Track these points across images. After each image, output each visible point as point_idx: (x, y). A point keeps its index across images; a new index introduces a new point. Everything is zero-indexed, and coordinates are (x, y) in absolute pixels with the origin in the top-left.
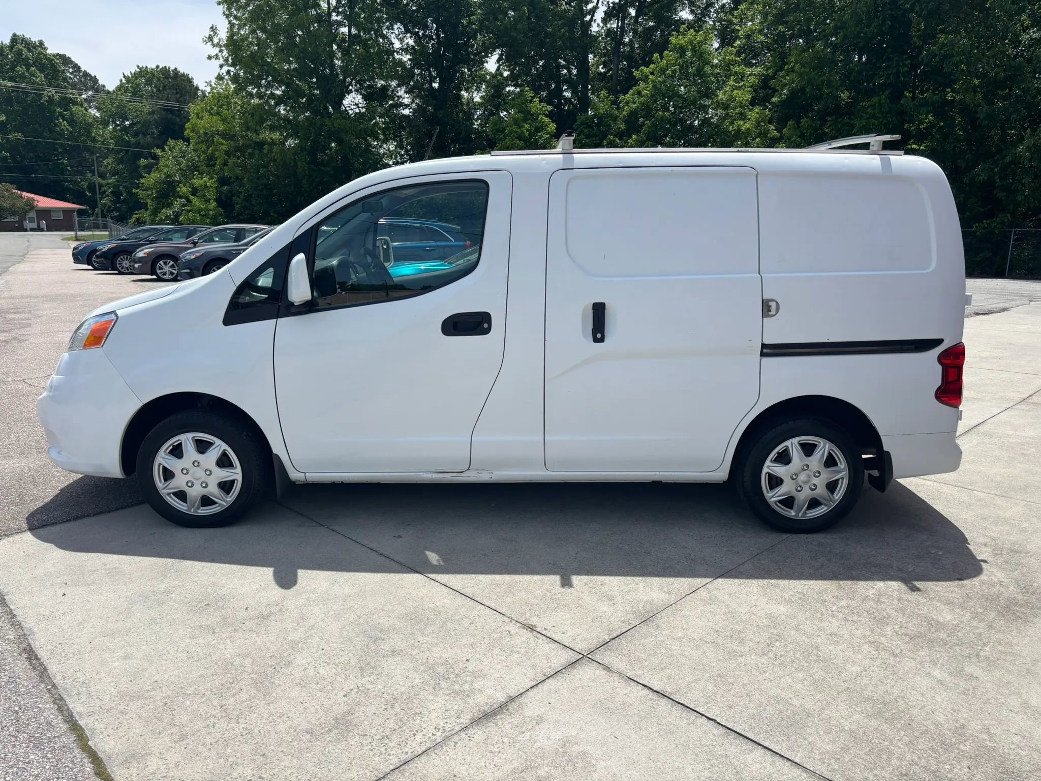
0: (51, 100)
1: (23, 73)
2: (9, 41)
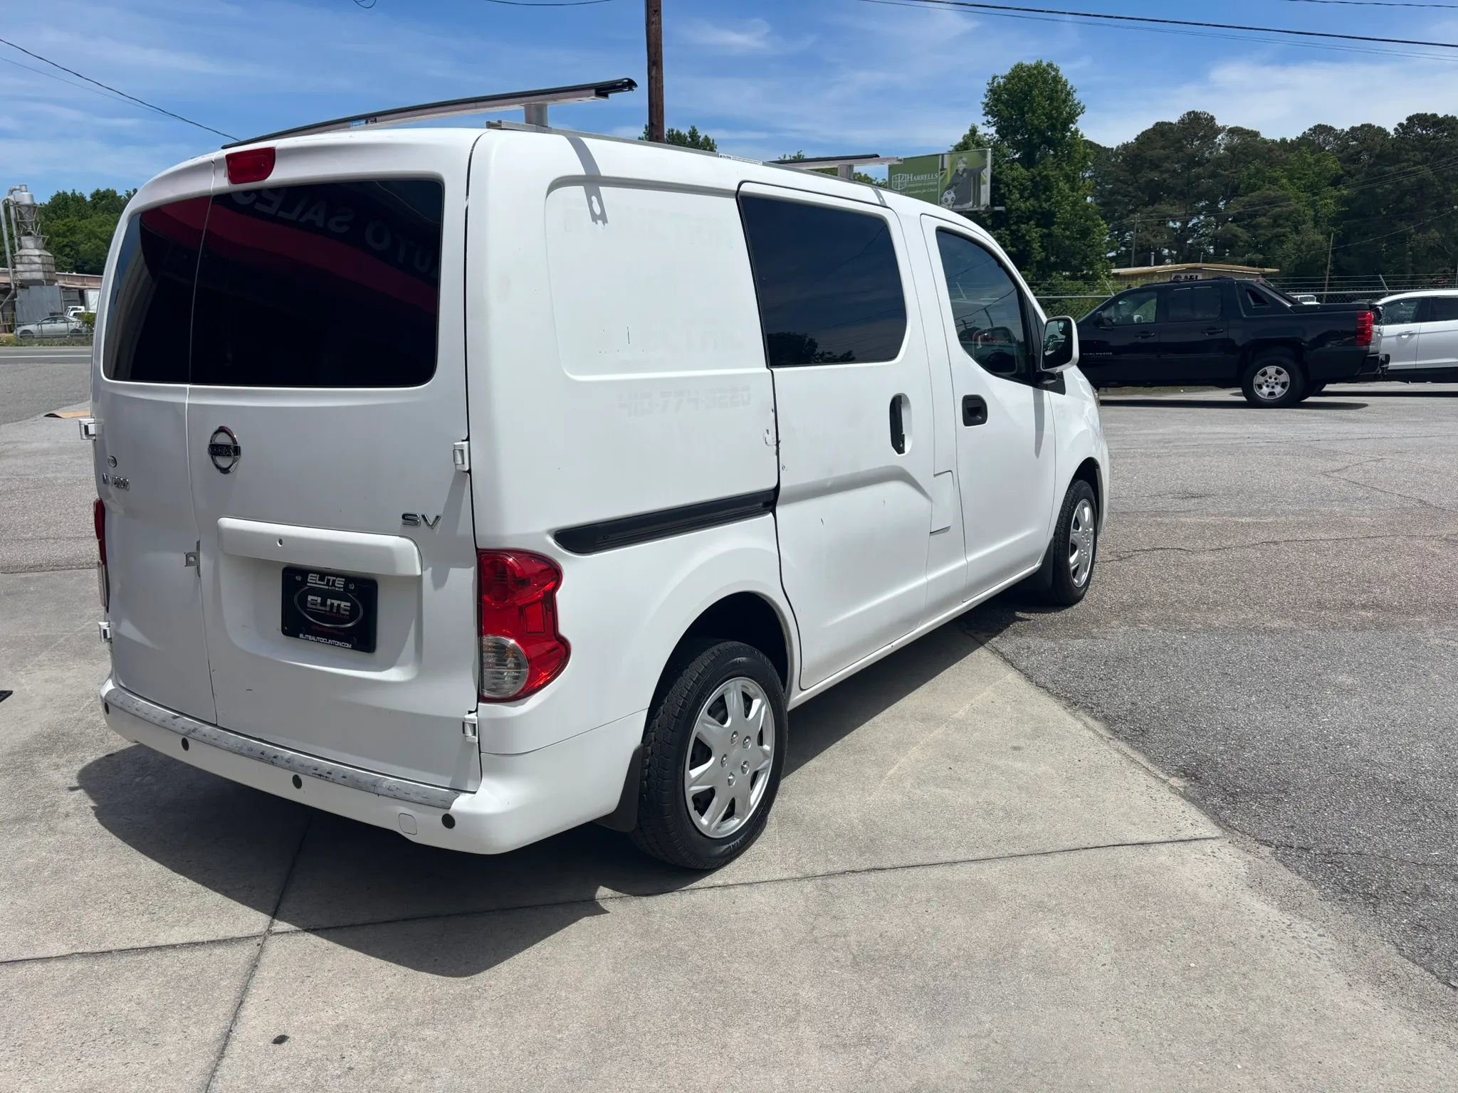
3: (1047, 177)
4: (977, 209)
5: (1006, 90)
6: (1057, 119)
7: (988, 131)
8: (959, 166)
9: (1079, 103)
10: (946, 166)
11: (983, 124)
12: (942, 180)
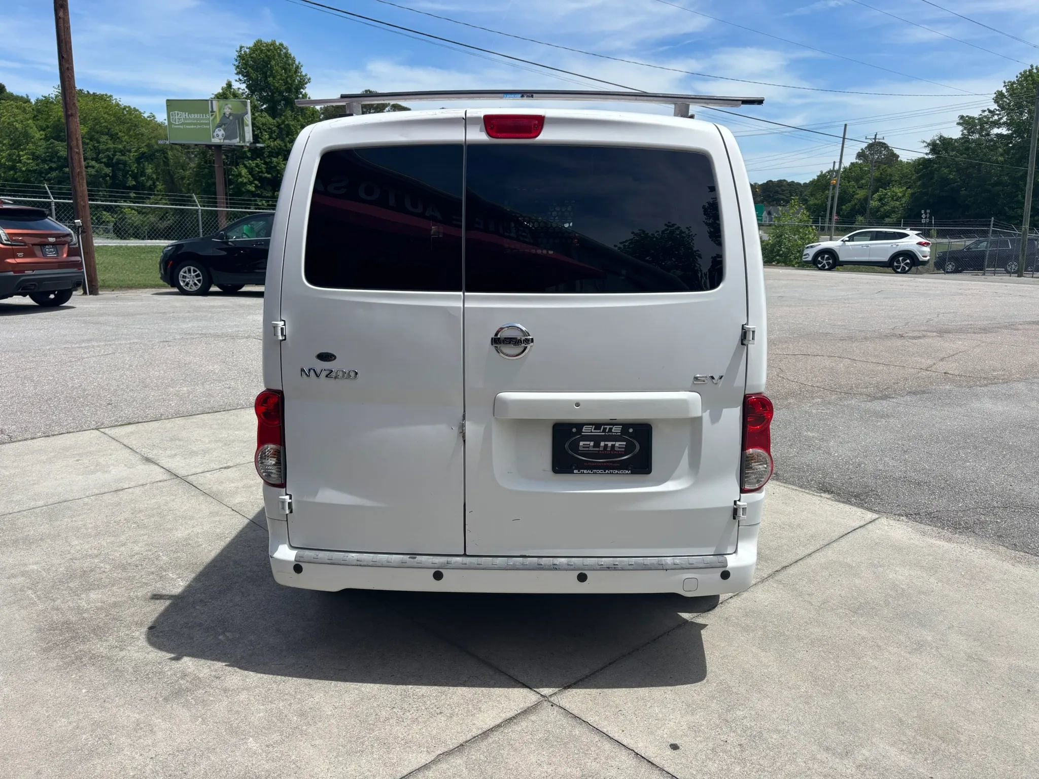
3: (288, 125)
4: (243, 144)
5: (252, 58)
6: (291, 84)
7: (240, 86)
8: (226, 110)
9: (306, 75)
10: (215, 109)
11: (236, 81)
12: (213, 120)
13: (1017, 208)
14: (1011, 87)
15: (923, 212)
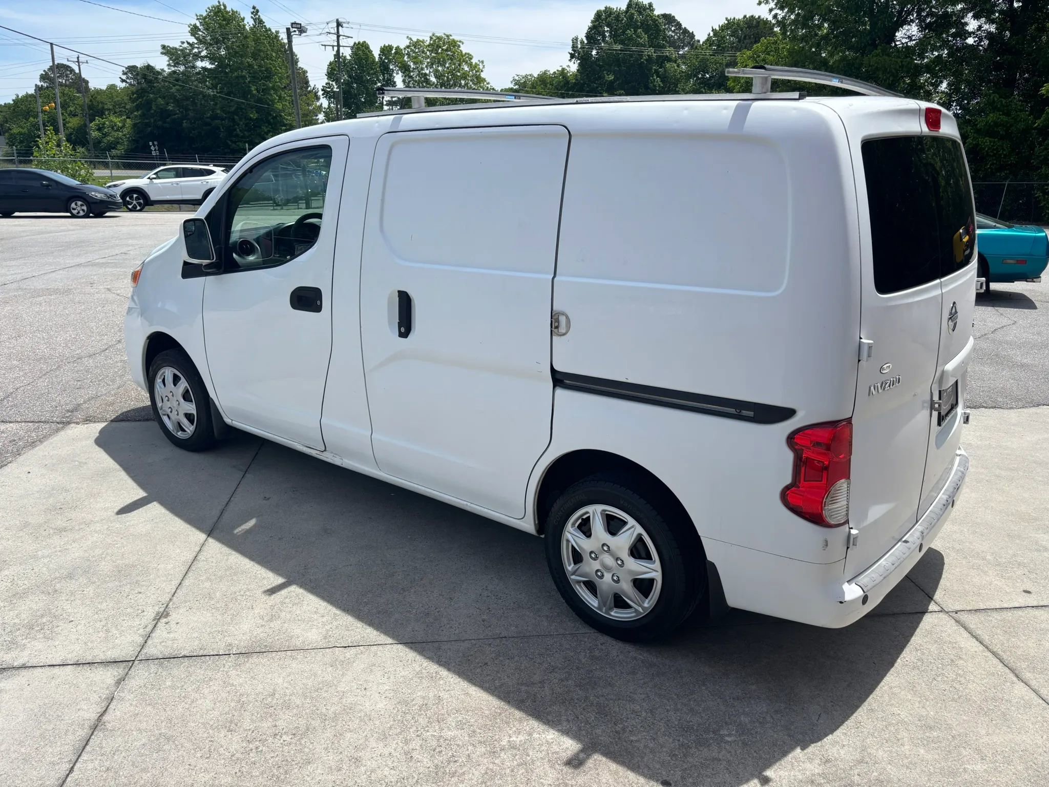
0: (650, 58)
1: (631, 36)
2: (626, 7)
13: (238, 142)
14: (203, 20)
15: (151, 143)
